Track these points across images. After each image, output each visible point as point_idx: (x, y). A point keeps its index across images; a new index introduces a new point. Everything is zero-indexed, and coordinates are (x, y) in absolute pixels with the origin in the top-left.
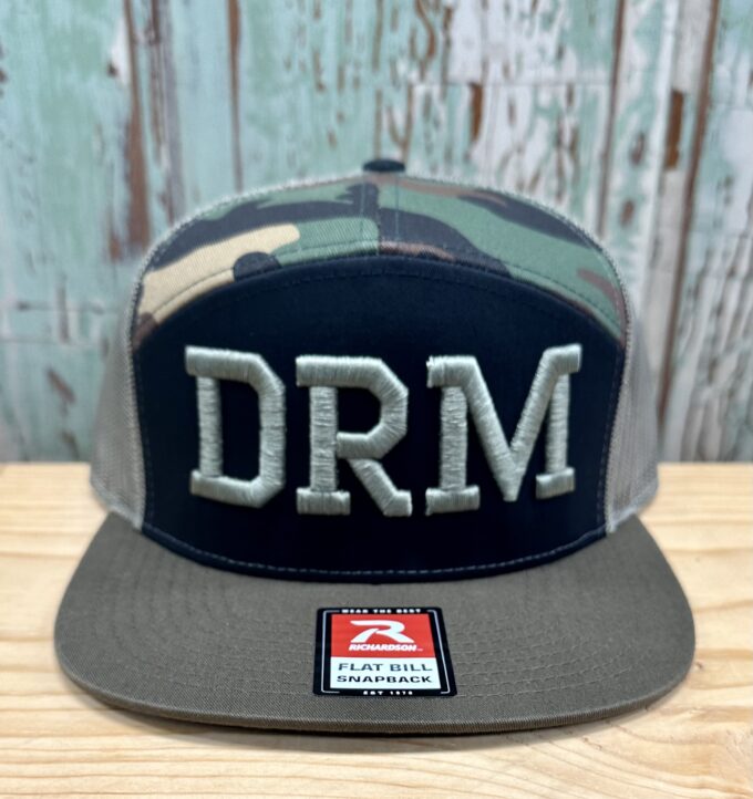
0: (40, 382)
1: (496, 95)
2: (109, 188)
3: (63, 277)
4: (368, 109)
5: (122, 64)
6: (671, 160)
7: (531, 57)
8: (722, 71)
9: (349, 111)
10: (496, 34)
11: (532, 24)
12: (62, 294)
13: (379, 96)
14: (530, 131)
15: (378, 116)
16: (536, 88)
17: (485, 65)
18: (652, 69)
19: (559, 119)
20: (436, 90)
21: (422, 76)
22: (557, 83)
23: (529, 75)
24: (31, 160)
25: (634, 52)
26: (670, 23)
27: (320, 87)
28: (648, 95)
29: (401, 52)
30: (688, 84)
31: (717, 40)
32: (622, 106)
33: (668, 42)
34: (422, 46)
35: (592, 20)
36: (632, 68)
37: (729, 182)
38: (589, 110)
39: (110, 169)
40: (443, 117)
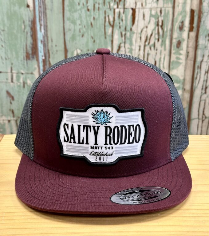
0: (4, 94)
2: (26, 38)
3: (12, 64)
6: (191, 29)
7: (149, 1)
8: (205, 4)
9: (96, 17)
12: (11, 69)
13: (105, 12)
14: (149, 22)
15: (105, 18)
16: (151, 9)
17: (136, 3)
18: (185, 3)
19: (158, 18)
20: (122, 11)
21: (118, 7)
22: (157, 8)
23: (149, 6)
27: (88, 10)
28: (184, 10)
30: (195, 8)
32: (176, 14)
36: (179, 3)
38: (166, 15)
39: (27, 33)
40: (124, 18)
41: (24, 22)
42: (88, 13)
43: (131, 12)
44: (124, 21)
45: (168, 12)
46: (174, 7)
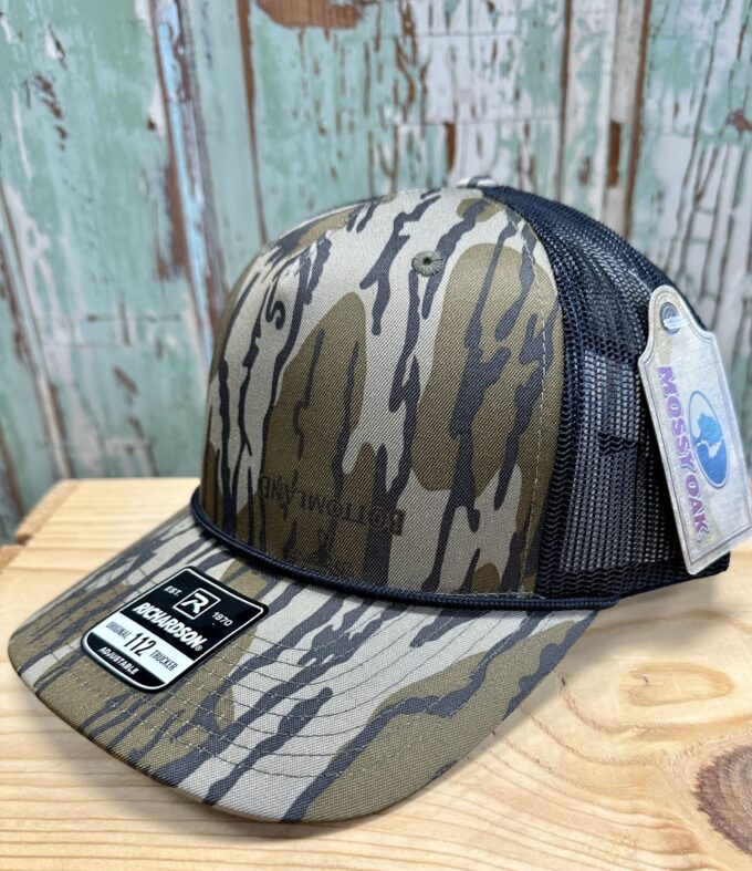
0: (108, 378)
1: (466, 132)
2: (154, 220)
3: (122, 294)
4: (362, 148)
5: (159, 120)
6: (612, 179)
7: (493, 100)
8: (651, 105)
9: (346, 149)
10: (463, 82)
11: (493, 72)
12: (122, 308)
13: (370, 136)
14: (495, 161)
15: (371, 153)
16: (498, 125)
17: (456, 108)
18: (593, 104)
19: (519, 149)
20: (417, 130)
21: (405, 119)
22: (515, 120)
23: (492, 114)
24: (90, 200)
25: (578, 92)
26: (607, 66)
27: (322, 131)
28: (591, 127)
29: (387, 100)
30: (624, 115)
31: (646, 79)
32: (570, 136)
33: (606, 81)
34: (403, 94)
35: (542, 67)
36: (577, 105)
37: (660, 196)
38: (543, 140)
39: (155, 205)
40: (423, 151)
41: (144, 173)
42: (322, 139)
43: (442, 133)
44: (425, 162)
45: (548, 133)
46: (563, 117)
